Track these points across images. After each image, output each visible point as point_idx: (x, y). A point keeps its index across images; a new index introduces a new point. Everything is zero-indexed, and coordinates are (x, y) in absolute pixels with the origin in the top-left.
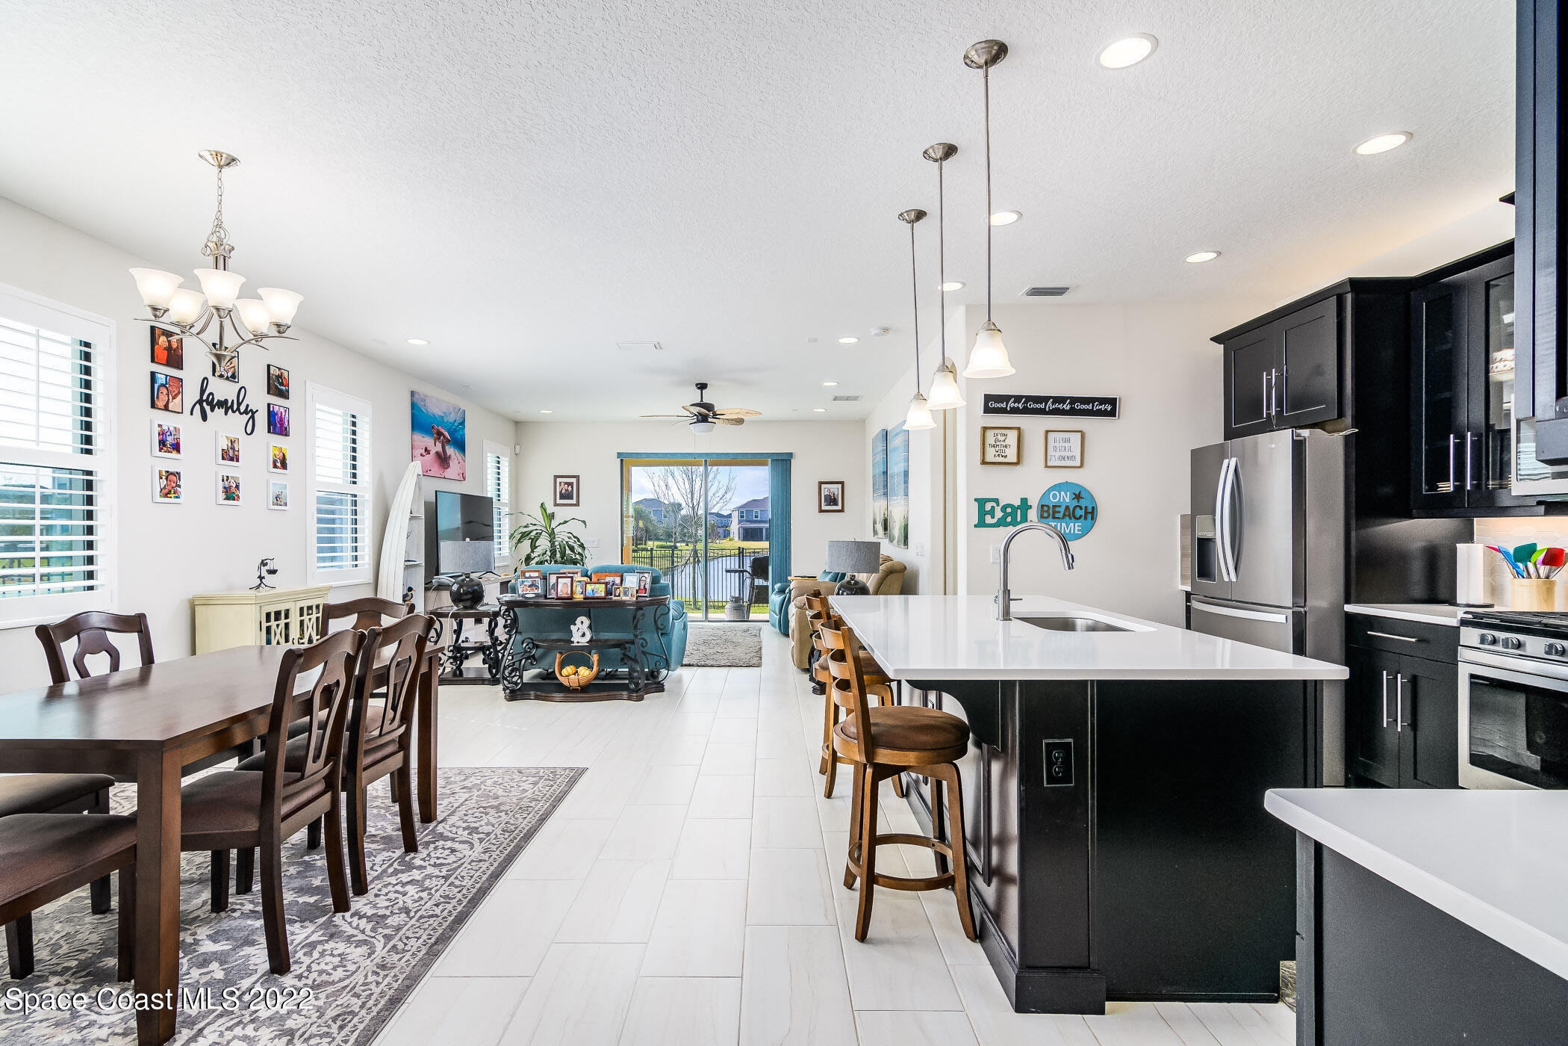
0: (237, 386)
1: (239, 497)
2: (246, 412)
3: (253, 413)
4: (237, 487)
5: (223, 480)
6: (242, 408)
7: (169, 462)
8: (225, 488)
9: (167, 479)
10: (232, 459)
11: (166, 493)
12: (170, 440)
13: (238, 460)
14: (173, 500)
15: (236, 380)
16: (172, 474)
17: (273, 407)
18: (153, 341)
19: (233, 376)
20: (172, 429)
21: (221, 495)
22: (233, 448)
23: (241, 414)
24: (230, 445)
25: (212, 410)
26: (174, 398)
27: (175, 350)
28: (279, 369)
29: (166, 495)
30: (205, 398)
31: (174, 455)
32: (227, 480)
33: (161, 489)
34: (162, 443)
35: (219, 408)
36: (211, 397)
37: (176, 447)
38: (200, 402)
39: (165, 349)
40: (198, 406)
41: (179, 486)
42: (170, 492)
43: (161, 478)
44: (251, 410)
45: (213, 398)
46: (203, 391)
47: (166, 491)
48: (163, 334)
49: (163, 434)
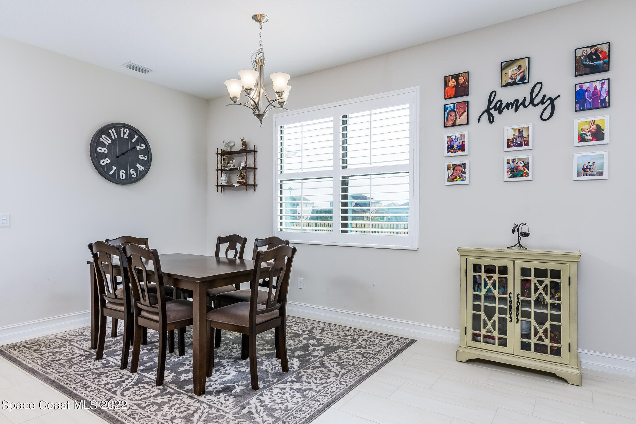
0: (529, 87)
1: (528, 174)
2: (542, 102)
3: (552, 101)
4: (526, 166)
5: (508, 163)
6: (536, 101)
7: (457, 158)
8: (510, 168)
9: (454, 170)
10: (520, 145)
11: (452, 178)
12: (456, 144)
13: (527, 144)
14: (458, 183)
15: (526, 81)
16: (459, 165)
17: (581, 87)
18: (446, 85)
19: (523, 79)
20: (458, 136)
21: (506, 175)
22: (521, 136)
23: (535, 105)
24: (517, 134)
25: (500, 113)
26: (460, 116)
27: (462, 84)
28: (592, 47)
29: (453, 180)
30: (492, 105)
31: (460, 153)
32: (513, 162)
33: (449, 177)
34: (450, 148)
35: (508, 109)
36: (499, 103)
37: (462, 148)
38: (488, 110)
39: (453, 87)
40: (486, 115)
41: (465, 173)
42: (456, 177)
43: (449, 169)
44: (550, 99)
45: (501, 104)
46: (490, 103)
47: (453, 177)
48: (452, 78)
49: (451, 142)
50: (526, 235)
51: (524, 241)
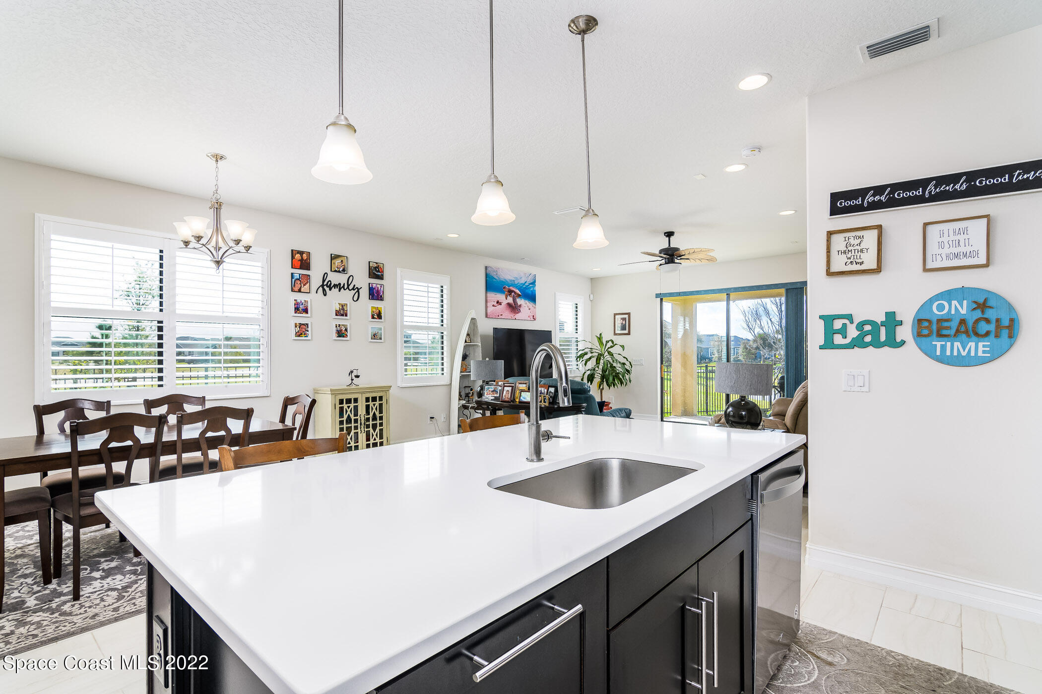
0: (347, 276)
1: (347, 336)
2: (353, 289)
3: (358, 289)
4: (346, 330)
5: (336, 327)
6: (351, 287)
7: (302, 319)
8: (337, 331)
9: (300, 327)
10: (342, 315)
11: (299, 334)
12: (302, 307)
13: (346, 316)
14: (303, 338)
15: (346, 272)
16: (303, 324)
17: (372, 285)
18: (293, 257)
19: (344, 270)
20: (303, 301)
21: (334, 335)
22: (343, 309)
23: (350, 290)
24: (341, 307)
25: (330, 290)
26: (304, 285)
27: (306, 260)
28: (376, 263)
29: (299, 336)
30: (325, 283)
31: (304, 315)
32: (339, 327)
33: (296, 333)
34: (297, 309)
35: (335, 288)
36: (329, 283)
37: (306, 311)
38: (323, 286)
39: (299, 260)
40: (321, 288)
41: (308, 331)
42: (301, 334)
43: (296, 327)
44: (357, 288)
45: (331, 284)
46: (324, 281)
47: (299, 333)
48: (298, 253)
49: (297, 304)
50: (357, 377)
51: (356, 380)
